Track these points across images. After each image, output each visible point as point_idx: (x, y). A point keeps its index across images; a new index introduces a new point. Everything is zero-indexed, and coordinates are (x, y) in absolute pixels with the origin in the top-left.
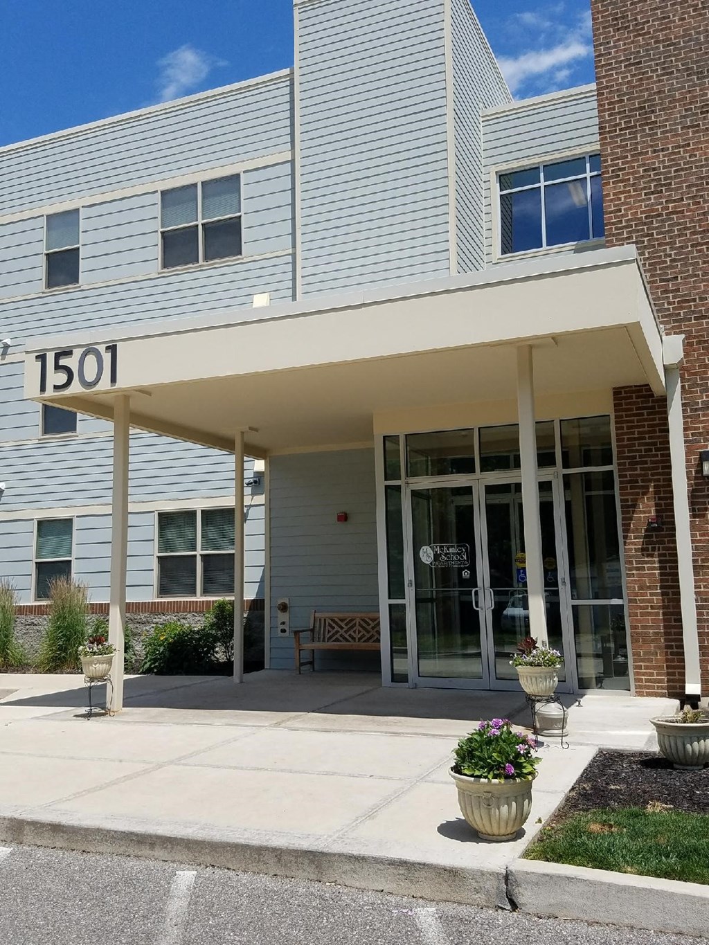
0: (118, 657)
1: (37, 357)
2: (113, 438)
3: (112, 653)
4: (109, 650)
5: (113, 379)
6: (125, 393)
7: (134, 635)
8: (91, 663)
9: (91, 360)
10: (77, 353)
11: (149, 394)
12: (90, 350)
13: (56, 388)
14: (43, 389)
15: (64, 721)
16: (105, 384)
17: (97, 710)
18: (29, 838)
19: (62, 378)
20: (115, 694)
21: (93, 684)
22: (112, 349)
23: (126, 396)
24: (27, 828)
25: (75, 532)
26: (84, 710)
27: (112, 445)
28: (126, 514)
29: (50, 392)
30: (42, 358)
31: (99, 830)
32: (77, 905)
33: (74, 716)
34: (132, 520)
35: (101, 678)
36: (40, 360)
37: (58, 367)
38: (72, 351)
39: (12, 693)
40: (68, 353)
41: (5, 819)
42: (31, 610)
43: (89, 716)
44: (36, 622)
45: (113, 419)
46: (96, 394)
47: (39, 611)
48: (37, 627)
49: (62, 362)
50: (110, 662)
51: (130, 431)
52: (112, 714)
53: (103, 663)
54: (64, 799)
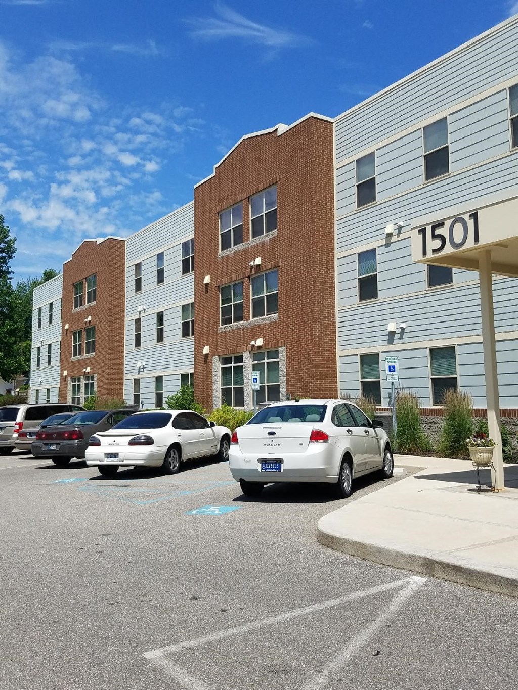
0: (498, 449)
1: (419, 231)
2: (479, 285)
3: (493, 446)
4: (490, 443)
5: (477, 239)
6: (486, 248)
7: (511, 434)
8: (477, 452)
9: (459, 227)
10: (448, 224)
11: (506, 246)
12: (458, 219)
13: (434, 251)
14: (425, 253)
15: (461, 493)
16: (470, 243)
17: (484, 487)
18: (438, 573)
19: (438, 243)
20: (498, 476)
21: (480, 468)
22: (474, 216)
23: (488, 250)
24: (436, 566)
25: (457, 356)
26: (474, 486)
27: (479, 290)
28: (493, 341)
29: (430, 255)
30: (423, 231)
31: (490, 575)
32: (474, 626)
33: (468, 490)
34: (498, 347)
35: (486, 464)
36: (422, 233)
37: (434, 236)
38: (444, 223)
39: (422, 470)
40: (441, 224)
41: (420, 557)
42: (430, 412)
43: (479, 491)
44: (435, 421)
45: (478, 269)
46: (465, 251)
47: (437, 413)
48: (437, 425)
49: (437, 232)
50: (491, 452)
51: (492, 278)
52: (497, 491)
53: (486, 453)
54: (463, 549)
